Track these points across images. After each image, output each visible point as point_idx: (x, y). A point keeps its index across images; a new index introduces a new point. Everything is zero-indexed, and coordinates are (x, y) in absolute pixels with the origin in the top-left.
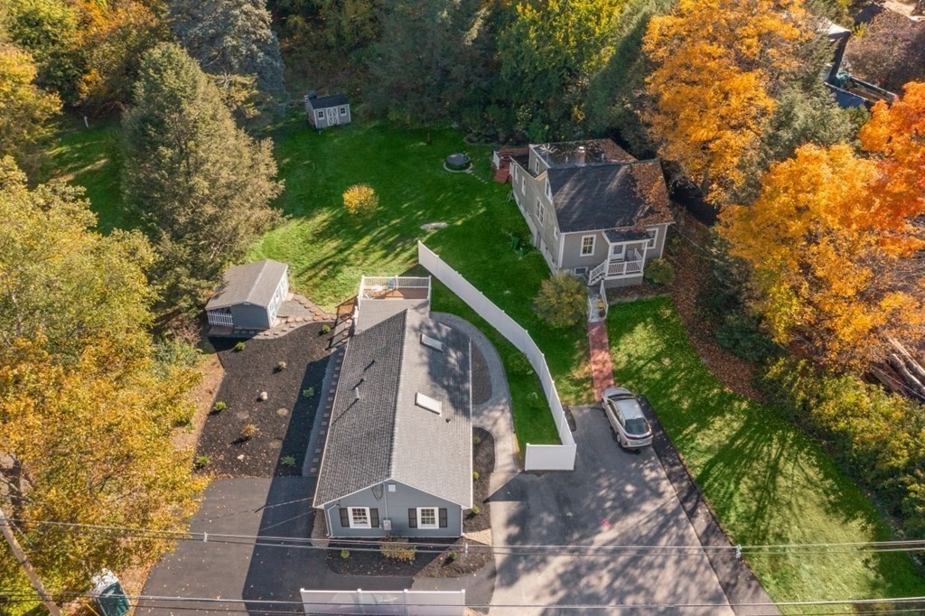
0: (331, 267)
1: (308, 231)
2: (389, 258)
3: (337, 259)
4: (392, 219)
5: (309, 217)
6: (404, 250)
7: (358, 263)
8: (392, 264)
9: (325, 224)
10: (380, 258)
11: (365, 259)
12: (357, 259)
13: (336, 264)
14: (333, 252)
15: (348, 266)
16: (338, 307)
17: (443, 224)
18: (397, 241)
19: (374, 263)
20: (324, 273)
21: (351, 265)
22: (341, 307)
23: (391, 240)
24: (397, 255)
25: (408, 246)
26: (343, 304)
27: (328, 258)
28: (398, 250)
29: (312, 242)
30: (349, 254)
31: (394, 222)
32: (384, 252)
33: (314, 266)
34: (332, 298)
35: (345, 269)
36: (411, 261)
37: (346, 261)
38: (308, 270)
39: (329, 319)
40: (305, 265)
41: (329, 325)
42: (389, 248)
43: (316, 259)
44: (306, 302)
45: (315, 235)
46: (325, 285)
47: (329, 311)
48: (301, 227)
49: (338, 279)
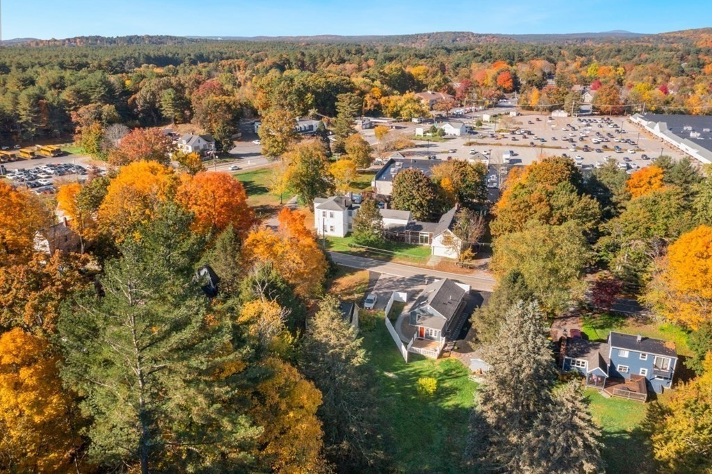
0: (450, 374)
1: (459, 397)
2: (420, 370)
3: (445, 377)
5: (457, 406)
6: (411, 371)
7: (436, 372)
8: (417, 367)
9: (449, 398)
10: (425, 371)
11: (431, 372)
12: (435, 374)
13: (446, 374)
14: (447, 380)
16: (449, 356)
17: (386, 373)
18: (411, 376)
19: (428, 370)
20: (454, 373)
21: (439, 372)
23: (414, 378)
24: (414, 370)
25: (408, 373)
26: (447, 357)
27: (450, 378)
28: (413, 372)
29: (457, 389)
30: (439, 377)
32: (421, 373)
33: (457, 377)
34: (451, 361)
35: (442, 371)
37: (441, 375)
38: (461, 377)
39: (455, 353)
40: (462, 379)
41: (455, 350)
42: (418, 375)
43: (456, 380)
44: (464, 362)
45: (455, 393)
46: (453, 367)
47: (454, 356)
48: (463, 400)
49: (447, 368)
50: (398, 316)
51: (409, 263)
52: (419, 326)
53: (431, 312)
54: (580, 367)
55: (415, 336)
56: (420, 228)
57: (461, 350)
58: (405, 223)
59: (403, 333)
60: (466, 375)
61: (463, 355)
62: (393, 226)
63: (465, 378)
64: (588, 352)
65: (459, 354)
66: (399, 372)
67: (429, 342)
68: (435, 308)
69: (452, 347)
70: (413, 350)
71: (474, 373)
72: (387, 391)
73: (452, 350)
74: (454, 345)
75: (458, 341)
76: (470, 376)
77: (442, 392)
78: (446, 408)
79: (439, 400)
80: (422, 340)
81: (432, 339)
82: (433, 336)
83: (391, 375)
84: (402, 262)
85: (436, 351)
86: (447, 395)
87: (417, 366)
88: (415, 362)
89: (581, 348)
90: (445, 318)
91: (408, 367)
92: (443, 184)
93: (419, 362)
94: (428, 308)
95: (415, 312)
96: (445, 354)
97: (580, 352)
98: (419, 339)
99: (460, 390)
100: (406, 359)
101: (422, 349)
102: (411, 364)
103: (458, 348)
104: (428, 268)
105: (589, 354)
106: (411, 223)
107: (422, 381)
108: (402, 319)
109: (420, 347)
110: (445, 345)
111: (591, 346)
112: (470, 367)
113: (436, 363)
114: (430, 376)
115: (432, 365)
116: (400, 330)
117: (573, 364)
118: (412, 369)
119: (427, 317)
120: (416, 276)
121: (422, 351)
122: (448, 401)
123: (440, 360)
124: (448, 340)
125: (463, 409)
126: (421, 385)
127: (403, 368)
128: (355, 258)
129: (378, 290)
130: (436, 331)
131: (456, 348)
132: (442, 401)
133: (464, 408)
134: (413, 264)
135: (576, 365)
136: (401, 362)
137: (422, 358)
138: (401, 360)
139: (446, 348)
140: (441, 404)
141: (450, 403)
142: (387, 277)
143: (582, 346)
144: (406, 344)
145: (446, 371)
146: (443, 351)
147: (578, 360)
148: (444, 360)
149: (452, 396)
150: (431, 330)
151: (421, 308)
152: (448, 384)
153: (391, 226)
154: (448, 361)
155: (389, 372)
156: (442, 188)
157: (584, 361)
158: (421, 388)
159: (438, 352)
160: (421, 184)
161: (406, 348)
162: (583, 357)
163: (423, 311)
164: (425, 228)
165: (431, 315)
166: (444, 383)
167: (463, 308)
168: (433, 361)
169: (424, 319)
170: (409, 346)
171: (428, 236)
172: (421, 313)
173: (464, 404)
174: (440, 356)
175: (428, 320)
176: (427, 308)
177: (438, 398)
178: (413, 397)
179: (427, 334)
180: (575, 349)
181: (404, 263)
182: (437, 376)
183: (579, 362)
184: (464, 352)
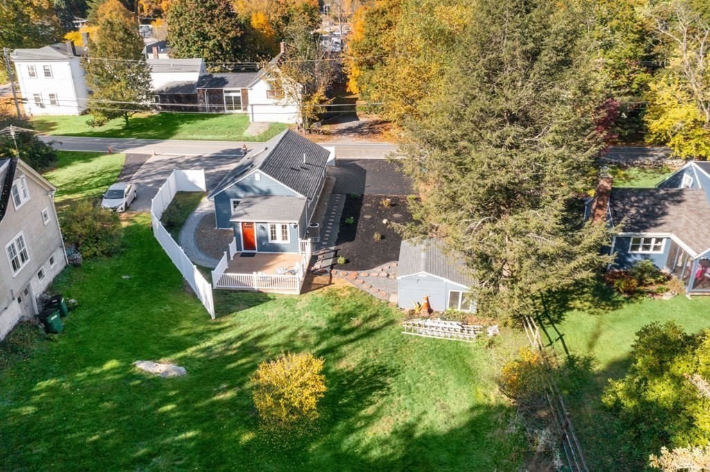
0: (346, 327)
1: (400, 399)
2: (256, 334)
3: (336, 339)
4: (232, 400)
5: (407, 433)
6: (229, 342)
7: (305, 331)
8: (248, 327)
9: (370, 410)
10: (272, 334)
11: (291, 335)
12: (305, 336)
13: (336, 331)
14: (344, 349)
15: (319, 328)
16: (330, 283)
17: (142, 366)
18: (233, 359)
19: (280, 330)
20: (356, 322)
21: (315, 328)
22: (328, 283)
23: (244, 361)
24: (240, 337)
25: (220, 348)
26: (325, 285)
27: (352, 341)
28: (239, 344)
29: (382, 371)
30: (318, 344)
31: (230, 394)
32: (264, 343)
33: (370, 333)
34: (339, 294)
35: (323, 324)
36: (222, 326)
37: (323, 336)
38: (379, 329)
39: (341, 273)
40: (385, 335)
41: (341, 267)
42: (252, 348)
43: (370, 342)
44: (372, 291)
45: (382, 386)
46: (349, 307)
47: (342, 280)
48: (418, 409)
49: (333, 313)
50: (187, 217)
51: (210, 137)
52: (240, 220)
53: (264, 187)
54: (651, 251)
55: (233, 247)
56: (223, 82)
57: (355, 264)
58: (194, 77)
59: (201, 248)
60: (392, 322)
61: (363, 274)
62: (174, 85)
63: (393, 330)
64: (665, 214)
65: (352, 274)
66: (190, 351)
67: (272, 257)
68: (275, 177)
69: (330, 262)
70: (232, 280)
71: (412, 313)
72: (141, 437)
73: (332, 267)
74: (336, 256)
75: (341, 247)
76: (403, 324)
77: (341, 392)
78: (375, 453)
79: (341, 426)
80: (253, 255)
81: (276, 249)
82: (279, 240)
83: (161, 368)
84: (195, 136)
85: (293, 272)
86: (361, 399)
87: (246, 321)
88: (241, 314)
89: (646, 207)
90: (301, 196)
91: (219, 331)
92: (254, 23)
93: (252, 310)
94: (257, 177)
95: (224, 193)
96: (318, 280)
97: (645, 215)
98: (243, 255)
99: (394, 372)
100: (211, 310)
101: (256, 276)
102: (228, 320)
103: (347, 261)
104: (248, 140)
105: (666, 218)
106: (205, 77)
107: (270, 373)
108: (197, 222)
109: (251, 271)
110: (314, 259)
111: (664, 198)
112: (393, 299)
113: (299, 306)
114: (290, 348)
115: (290, 314)
116: (192, 244)
117: (635, 248)
118: (231, 334)
119: (258, 200)
120: (224, 152)
121: (255, 280)
122: (370, 420)
123: (309, 296)
124: (316, 246)
125: (430, 440)
126: (269, 388)
127: (201, 336)
128: (98, 139)
129: (143, 178)
130: (284, 227)
131: (341, 260)
132: (351, 430)
133: (435, 437)
134: (216, 137)
135: (640, 251)
136: (195, 320)
137: (257, 298)
138: (197, 313)
139: (317, 266)
140: (352, 438)
141: (381, 429)
142: (166, 158)
143: (646, 202)
144: (207, 272)
145: (332, 321)
146: (310, 274)
147: (649, 234)
148: (318, 294)
149: (375, 396)
150: (273, 227)
151: (240, 180)
152: (352, 359)
153: (169, 86)
154: (330, 294)
155: (154, 357)
156: (253, 29)
157: (659, 235)
158: (269, 400)
159: (300, 276)
160: (216, 12)
161: (210, 280)
162: (656, 225)
163: (244, 188)
164: (231, 82)
165: (266, 194)
166: (340, 358)
167: (331, 187)
168: (289, 303)
169: (249, 204)
170: (217, 273)
171: (239, 94)
172: (241, 194)
173: (426, 422)
174: (307, 287)
175: (261, 206)
176: (253, 179)
177: (335, 419)
178: (247, 437)
179: (262, 239)
180: (633, 211)
181: (199, 137)
182: (313, 340)
183: (648, 240)
184: (363, 268)
